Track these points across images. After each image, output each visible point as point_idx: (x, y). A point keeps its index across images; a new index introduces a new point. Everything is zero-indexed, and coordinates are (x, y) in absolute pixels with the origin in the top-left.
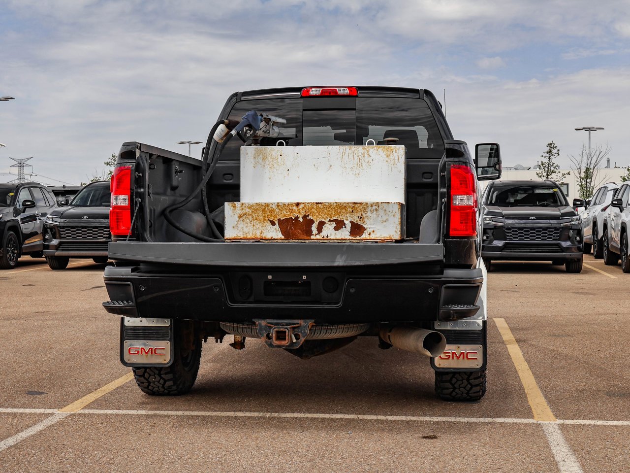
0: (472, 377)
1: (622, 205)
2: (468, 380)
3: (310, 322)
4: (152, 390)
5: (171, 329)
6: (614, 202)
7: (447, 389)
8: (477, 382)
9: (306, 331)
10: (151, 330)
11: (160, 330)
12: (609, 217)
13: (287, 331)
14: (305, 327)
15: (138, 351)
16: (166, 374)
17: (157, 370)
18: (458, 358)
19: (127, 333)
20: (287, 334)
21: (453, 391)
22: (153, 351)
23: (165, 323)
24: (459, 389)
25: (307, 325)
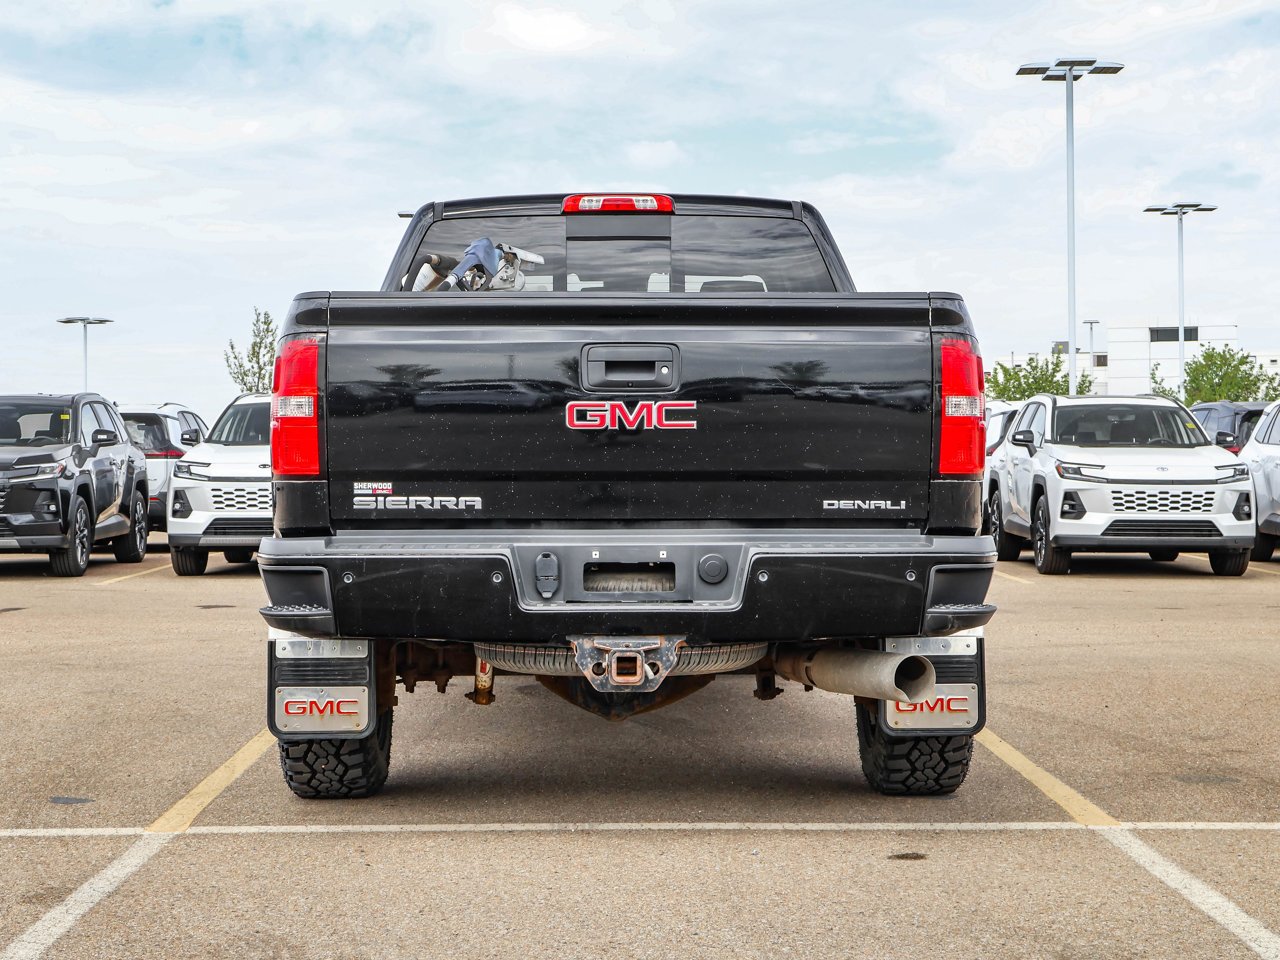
0: (950, 747)
1: (1032, 442)
2: (941, 753)
3: (678, 641)
4: (315, 789)
5: (369, 664)
6: (1018, 437)
7: (900, 771)
8: (957, 756)
9: (671, 658)
10: (330, 666)
11: (348, 665)
12: (1003, 467)
13: (639, 657)
14: (668, 649)
15: (304, 708)
16: (350, 753)
17: (336, 745)
18: (932, 709)
19: (282, 673)
20: (639, 663)
21: (912, 775)
22: (334, 707)
23: (359, 651)
24: (923, 771)
25: (672, 646)
